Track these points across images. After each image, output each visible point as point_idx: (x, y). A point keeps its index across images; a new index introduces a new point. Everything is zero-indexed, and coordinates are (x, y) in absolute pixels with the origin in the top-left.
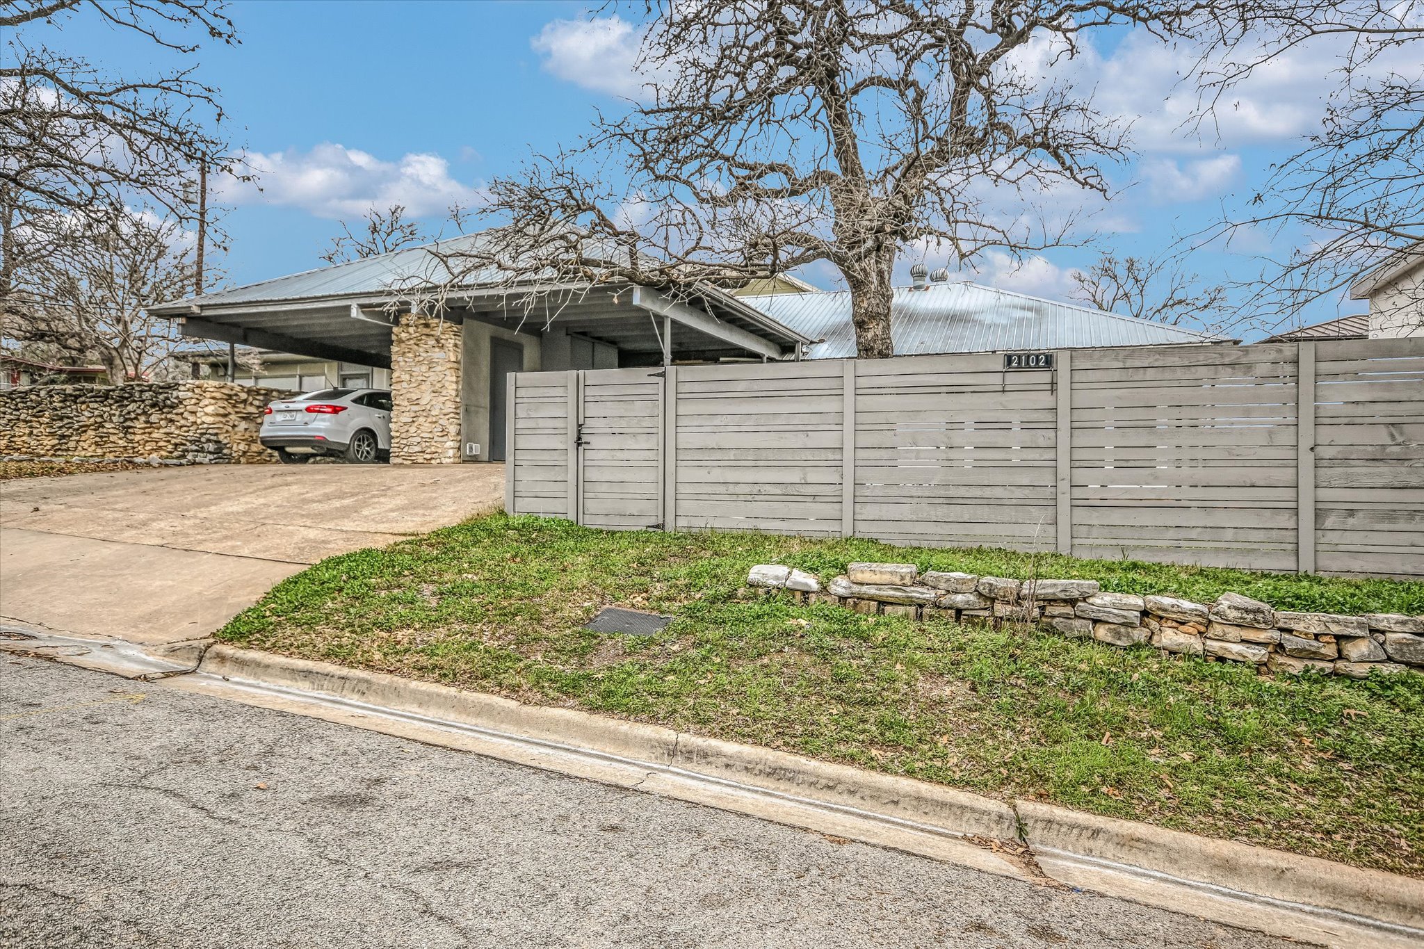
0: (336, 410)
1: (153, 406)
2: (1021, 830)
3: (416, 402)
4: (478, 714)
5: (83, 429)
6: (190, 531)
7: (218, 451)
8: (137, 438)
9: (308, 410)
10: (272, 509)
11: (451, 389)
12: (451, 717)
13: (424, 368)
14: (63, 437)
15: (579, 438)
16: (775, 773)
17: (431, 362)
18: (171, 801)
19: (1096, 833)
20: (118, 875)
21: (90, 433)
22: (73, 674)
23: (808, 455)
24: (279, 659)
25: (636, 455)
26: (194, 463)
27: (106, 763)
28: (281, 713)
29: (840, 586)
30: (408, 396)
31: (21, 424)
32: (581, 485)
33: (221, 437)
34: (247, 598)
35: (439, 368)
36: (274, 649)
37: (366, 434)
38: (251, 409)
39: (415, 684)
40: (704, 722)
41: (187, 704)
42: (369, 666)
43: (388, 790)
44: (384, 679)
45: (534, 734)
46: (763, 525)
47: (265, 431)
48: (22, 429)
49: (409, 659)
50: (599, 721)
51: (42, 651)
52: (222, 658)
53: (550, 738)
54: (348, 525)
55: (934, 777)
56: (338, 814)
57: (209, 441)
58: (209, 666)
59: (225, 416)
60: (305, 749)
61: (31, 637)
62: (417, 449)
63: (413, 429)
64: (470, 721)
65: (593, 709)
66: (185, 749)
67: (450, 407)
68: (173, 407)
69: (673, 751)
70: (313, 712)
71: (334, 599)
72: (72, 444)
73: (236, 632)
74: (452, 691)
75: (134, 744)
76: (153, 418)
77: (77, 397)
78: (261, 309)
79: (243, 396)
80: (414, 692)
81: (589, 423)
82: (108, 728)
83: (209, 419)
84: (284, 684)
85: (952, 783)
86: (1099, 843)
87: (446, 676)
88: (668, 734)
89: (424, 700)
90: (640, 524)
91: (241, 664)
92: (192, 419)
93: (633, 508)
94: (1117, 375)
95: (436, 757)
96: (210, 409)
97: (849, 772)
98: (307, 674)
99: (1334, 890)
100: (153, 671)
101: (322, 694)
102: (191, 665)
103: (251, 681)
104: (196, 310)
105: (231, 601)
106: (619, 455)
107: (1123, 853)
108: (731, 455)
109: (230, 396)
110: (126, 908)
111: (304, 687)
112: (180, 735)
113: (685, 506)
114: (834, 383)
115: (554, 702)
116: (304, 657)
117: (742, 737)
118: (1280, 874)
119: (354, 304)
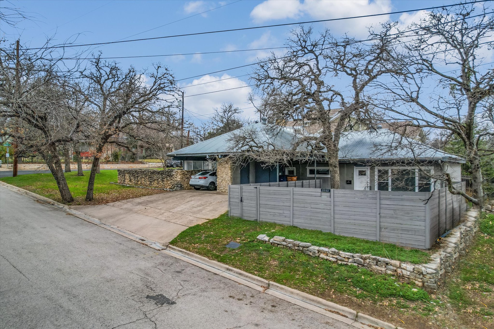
0: (205, 178)
1: (168, 176)
2: (269, 285)
3: (222, 177)
4: (203, 260)
5: (154, 180)
6: (170, 216)
7: (181, 187)
8: (165, 183)
9: (199, 178)
10: (186, 210)
11: (230, 174)
12: (199, 260)
13: (224, 169)
14: (151, 182)
15: (241, 200)
16: (240, 274)
17: (225, 167)
18: (158, 270)
19: (278, 287)
20: (152, 277)
21: (156, 181)
22: (150, 249)
23: (284, 207)
24: (177, 248)
25: (252, 204)
26: (176, 190)
27: (153, 264)
28: (175, 258)
29: (272, 240)
30: (221, 175)
31: (143, 178)
32: (242, 209)
33: (182, 183)
34: (176, 234)
35: (227, 169)
36: (177, 246)
37: (213, 183)
38: (188, 176)
39: (195, 255)
40: (233, 265)
41: (164, 255)
42: (190, 251)
43: (184, 271)
44: (191, 253)
45: (210, 265)
46: (276, 221)
47: (191, 183)
48: (143, 180)
49: (196, 250)
50: (219, 263)
51: (146, 244)
52: (170, 247)
53: (212, 265)
54: (198, 216)
55: (262, 277)
56: (176, 273)
57: (179, 184)
58: (168, 248)
59: (183, 178)
60: (176, 264)
61: (145, 241)
62: (223, 188)
63: (222, 183)
64: (201, 261)
65: (219, 261)
66: (162, 263)
67: (229, 179)
68: (172, 176)
69: (228, 269)
70: (180, 258)
71: (188, 237)
72: (152, 184)
73: (173, 243)
74: (200, 256)
75: (155, 261)
76: (168, 179)
77: (153, 173)
78: (189, 155)
79: (186, 173)
80: (195, 256)
81: (243, 197)
82: (153, 259)
83: (179, 179)
84: (178, 252)
85: (264, 278)
86: (278, 288)
87: (200, 254)
88: (227, 266)
89: (196, 257)
90: (252, 219)
91: (173, 249)
92: (176, 179)
93: (252, 216)
94: (343, 195)
95: (193, 267)
96: (179, 177)
97: (250, 275)
98: (181, 251)
99: (303, 297)
100: (160, 249)
101: (183, 255)
102: (166, 248)
103: (173, 251)
104: (175, 155)
105: (174, 235)
106: (249, 204)
107: (280, 290)
108: (270, 206)
109: (183, 174)
110: (153, 280)
111: (180, 253)
112: (161, 260)
113: (261, 216)
114: (289, 192)
115: (214, 260)
116: (181, 248)
117: (238, 268)
118: (298, 294)
119: (207, 155)
